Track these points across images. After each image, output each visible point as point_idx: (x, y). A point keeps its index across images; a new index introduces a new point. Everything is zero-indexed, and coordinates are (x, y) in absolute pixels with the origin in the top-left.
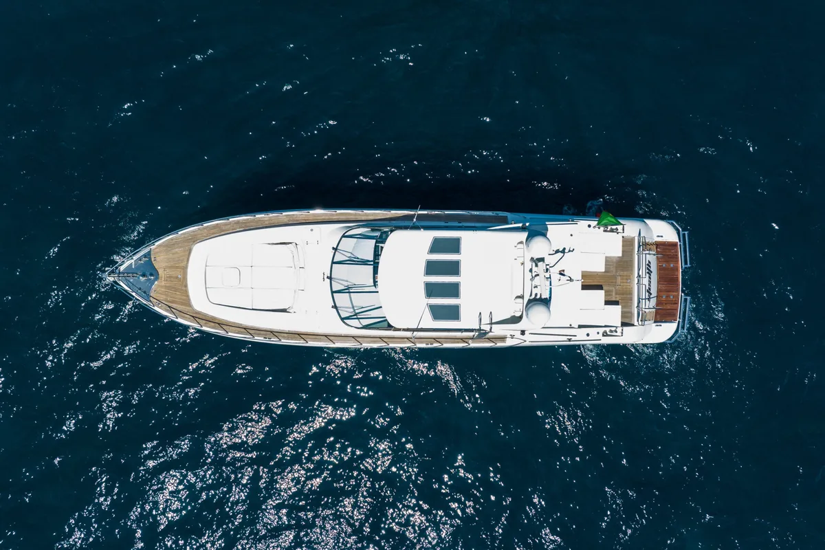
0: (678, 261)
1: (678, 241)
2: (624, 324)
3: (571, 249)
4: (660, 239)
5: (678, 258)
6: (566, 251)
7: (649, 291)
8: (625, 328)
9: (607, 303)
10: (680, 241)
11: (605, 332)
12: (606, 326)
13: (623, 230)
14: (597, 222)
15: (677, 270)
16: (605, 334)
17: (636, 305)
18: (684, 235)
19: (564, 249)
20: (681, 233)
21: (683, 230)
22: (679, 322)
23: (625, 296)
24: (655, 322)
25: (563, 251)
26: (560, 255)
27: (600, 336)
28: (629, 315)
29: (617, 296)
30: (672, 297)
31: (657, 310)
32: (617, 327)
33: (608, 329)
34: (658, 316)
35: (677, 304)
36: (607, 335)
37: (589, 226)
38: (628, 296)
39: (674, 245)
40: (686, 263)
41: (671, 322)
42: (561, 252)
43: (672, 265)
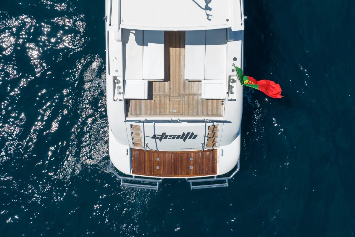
0: (196, 174)
1: (218, 174)
2: (127, 102)
3: (210, 17)
4: (219, 153)
5: (200, 174)
6: (208, 12)
7: (163, 136)
8: (122, 104)
9: (151, 84)
10: (218, 177)
11: (119, 82)
12: (124, 81)
13: (231, 100)
14: (240, 67)
15: (187, 174)
16: (115, 80)
17: (148, 118)
18: (224, 182)
19: (210, 9)
20: (226, 179)
21: (229, 180)
22: (131, 176)
23: (158, 106)
24: (131, 149)
25: (207, 8)
26: (203, 5)
27: (113, 73)
28: (138, 112)
29: (158, 98)
30: (158, 168)
31: (144, 151)
32: (123, 93)
33: (121, 84)
34: (137, 152)
35: (151, 174)
36: (114, 83)
37: (235, 59)
38: (158, 110)
39: (214, 171)
40: (194, 184)
41: (132, 166)
42: (207, 6)
43: (192, 168)
